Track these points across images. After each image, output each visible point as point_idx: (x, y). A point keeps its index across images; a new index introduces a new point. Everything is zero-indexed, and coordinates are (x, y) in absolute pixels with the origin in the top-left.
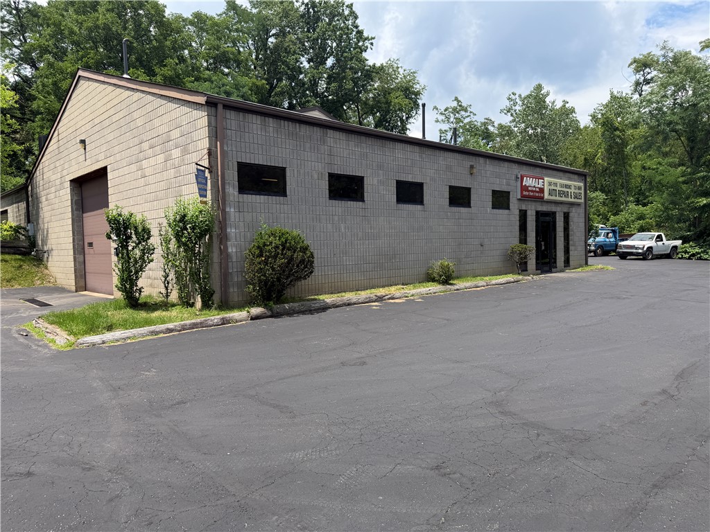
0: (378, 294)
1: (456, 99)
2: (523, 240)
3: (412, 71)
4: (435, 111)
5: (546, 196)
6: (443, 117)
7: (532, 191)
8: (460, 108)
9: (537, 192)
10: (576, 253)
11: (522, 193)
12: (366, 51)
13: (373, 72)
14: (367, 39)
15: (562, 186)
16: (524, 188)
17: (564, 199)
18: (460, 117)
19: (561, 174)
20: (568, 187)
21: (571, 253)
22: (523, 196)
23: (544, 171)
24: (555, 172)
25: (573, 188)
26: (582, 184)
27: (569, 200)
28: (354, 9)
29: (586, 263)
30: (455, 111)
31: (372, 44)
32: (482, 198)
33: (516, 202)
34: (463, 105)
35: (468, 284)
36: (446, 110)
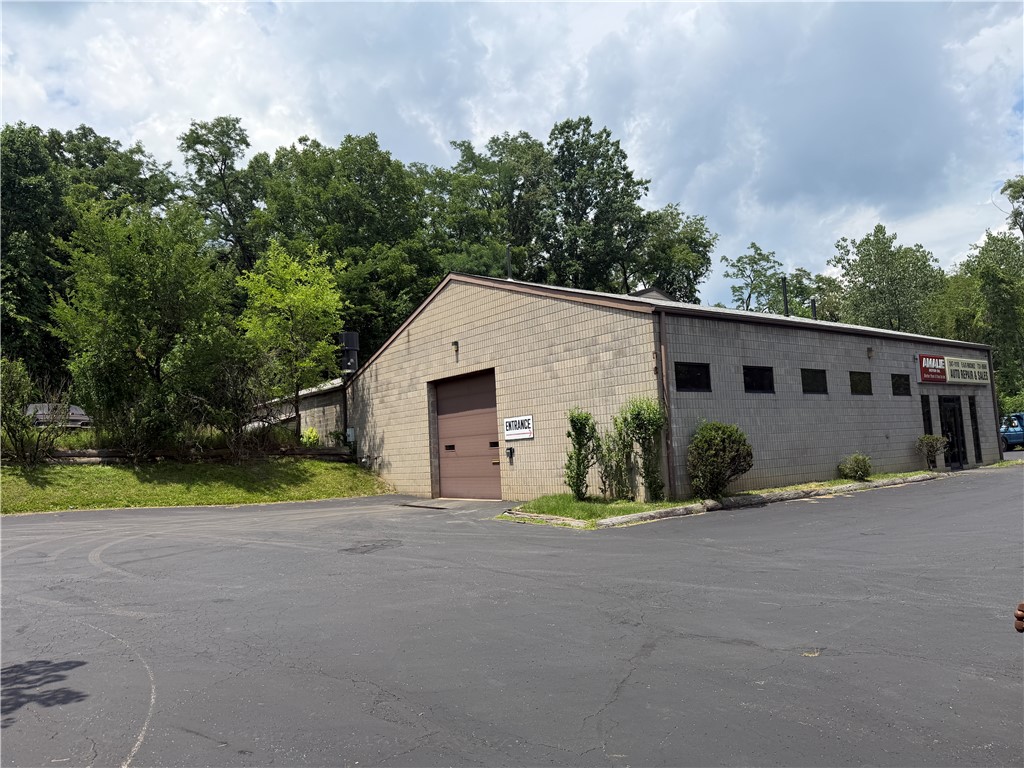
0: (805, 490)
1: (753, 245)
2: (928, 429)
3: (698, 217)
4: (725, 263)
5: (949, 378)
6: (735, 270)
7: (933, 373)
8: (758, 257)
9: (939, 374)
10: (989, 444)
11: (922, 376)
12: (639, 198)
13: (647, 223)
14: (640, 183)
15: (964, 365)
16: (925, 370)
17: (968, 380)
18: (759, 268)
19: (961, 351)
20: (971, 365)
21: (982, 445)
22: (924, 379)
23: (942, 349)
24: (954, 350)
25: (976, 366)
26: (986, 362)
27: (974, 381)
28: (621, 147)
29: (1002, 458)
30: (753, 261)
31: (647, 189)
32: (882, 384)
33: (916, 386)
34: (763, 252)
35: (885, 481)
36: (739, 261)
